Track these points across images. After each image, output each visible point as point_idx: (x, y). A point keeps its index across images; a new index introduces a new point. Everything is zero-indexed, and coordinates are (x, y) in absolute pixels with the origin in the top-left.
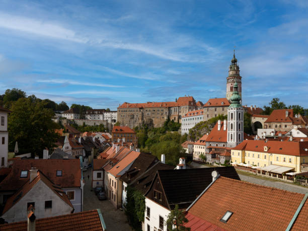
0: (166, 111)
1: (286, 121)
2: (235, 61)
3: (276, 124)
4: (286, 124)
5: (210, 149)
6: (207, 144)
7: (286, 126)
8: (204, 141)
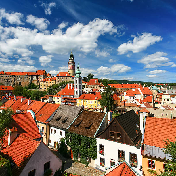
0: (30, 78)
1: (96, 85)
2: (72, 55)
3: (91, 86)
4: (96, 86)
5: (64, 99)
6: (62, 97)
7: (96, 87)
8: (59, 95)
